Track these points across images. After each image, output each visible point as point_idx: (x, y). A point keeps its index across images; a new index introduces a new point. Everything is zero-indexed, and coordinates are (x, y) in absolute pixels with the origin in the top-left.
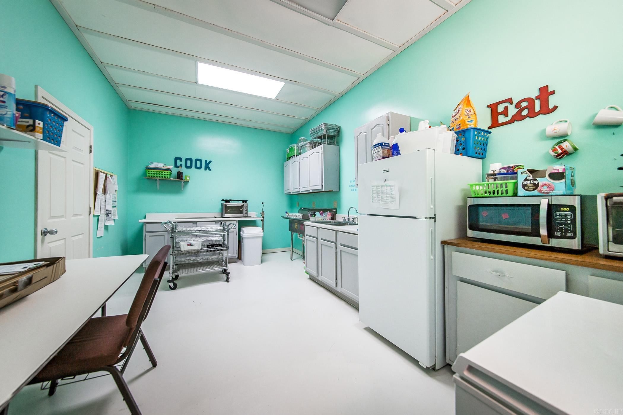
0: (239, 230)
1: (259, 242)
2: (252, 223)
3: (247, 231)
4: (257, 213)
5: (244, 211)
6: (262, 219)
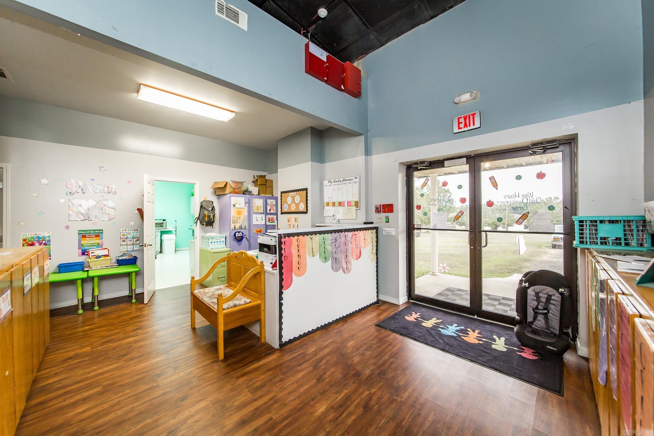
0: (161, 237)
1: (174, 242)
2: (169, 232)
3: (165, 237)
4: (173, 227)
5: (164, 226)
6: (175, 230)
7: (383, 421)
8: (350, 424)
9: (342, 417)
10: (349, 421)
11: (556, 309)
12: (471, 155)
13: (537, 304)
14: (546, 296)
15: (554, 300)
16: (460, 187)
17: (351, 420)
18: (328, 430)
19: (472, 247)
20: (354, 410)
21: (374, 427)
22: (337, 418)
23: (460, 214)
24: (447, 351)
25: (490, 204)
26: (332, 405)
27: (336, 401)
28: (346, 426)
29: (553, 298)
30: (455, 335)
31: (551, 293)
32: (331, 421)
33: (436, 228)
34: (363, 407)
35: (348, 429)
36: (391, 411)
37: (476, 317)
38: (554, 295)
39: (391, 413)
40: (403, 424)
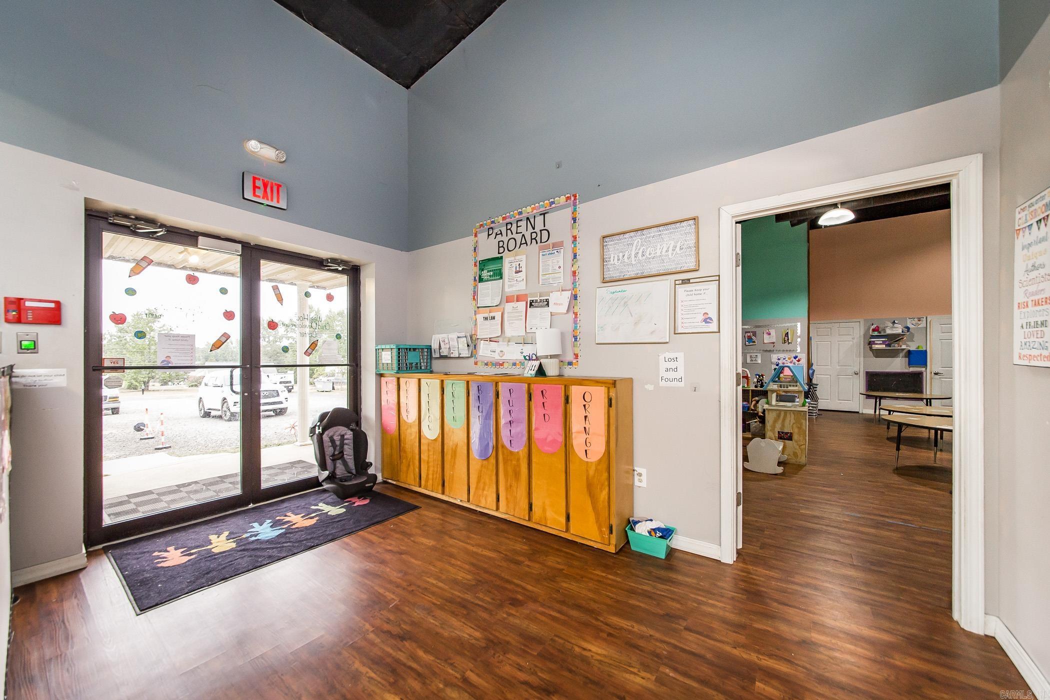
7: (432, 621)
8: (433, 657)
9: (419, 667)
10: (427, 658)
11: (349, 448)
12: (250, 244)
13: (333, 449)
14: (340, 437)
15: (346, 439)
16: (223, 291)
17: (424, 656)
18: (441, 686)
19: (246, 394)
20: (404, 653)
21: (440, 631)
22: (419, 674)
23: (223, 339)
24: (316, 546)
25: (272, 325)
26: (387, 685)
27: (379, 679)
28: (436, 662)
29: (345, 437)
30: (284, 530)
31: (343, 433)
32: (424, 683)
33: (170, 365)
34: (402, 641)
35: (441, 660)
36: (416, 612)
37: (251, 506)
38: (346, 434)
39: (418, 612)
40: (439, 603)
